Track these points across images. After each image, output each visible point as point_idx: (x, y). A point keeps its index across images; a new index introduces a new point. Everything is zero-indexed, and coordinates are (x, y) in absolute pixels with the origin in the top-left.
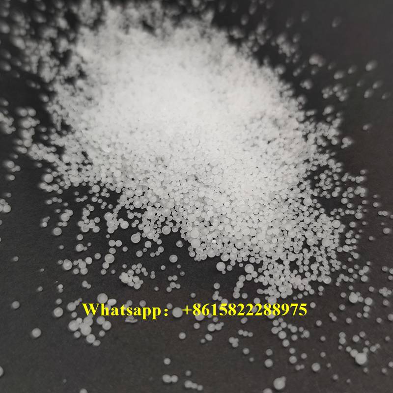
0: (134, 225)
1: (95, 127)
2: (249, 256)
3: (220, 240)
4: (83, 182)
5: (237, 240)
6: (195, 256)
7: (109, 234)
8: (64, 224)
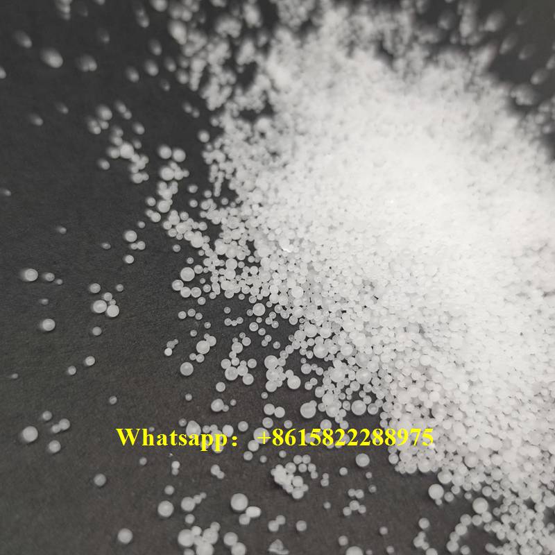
0: (308, 386)
1: (275, 203)
2: (484, 485)
3: (442, 446)
4: (241, 292)
5: (470, 452)
6: (397, 464)
7: (268, 392)
8: (200, 359)
